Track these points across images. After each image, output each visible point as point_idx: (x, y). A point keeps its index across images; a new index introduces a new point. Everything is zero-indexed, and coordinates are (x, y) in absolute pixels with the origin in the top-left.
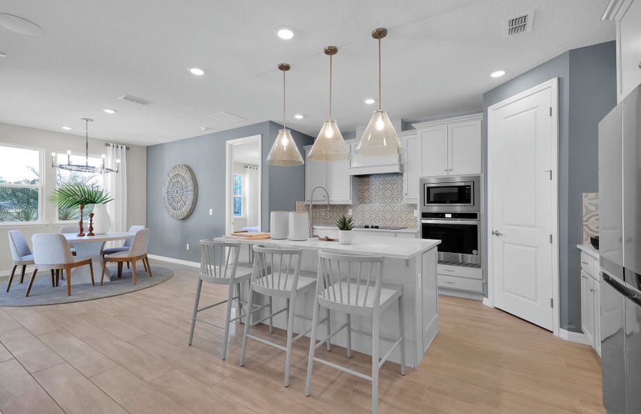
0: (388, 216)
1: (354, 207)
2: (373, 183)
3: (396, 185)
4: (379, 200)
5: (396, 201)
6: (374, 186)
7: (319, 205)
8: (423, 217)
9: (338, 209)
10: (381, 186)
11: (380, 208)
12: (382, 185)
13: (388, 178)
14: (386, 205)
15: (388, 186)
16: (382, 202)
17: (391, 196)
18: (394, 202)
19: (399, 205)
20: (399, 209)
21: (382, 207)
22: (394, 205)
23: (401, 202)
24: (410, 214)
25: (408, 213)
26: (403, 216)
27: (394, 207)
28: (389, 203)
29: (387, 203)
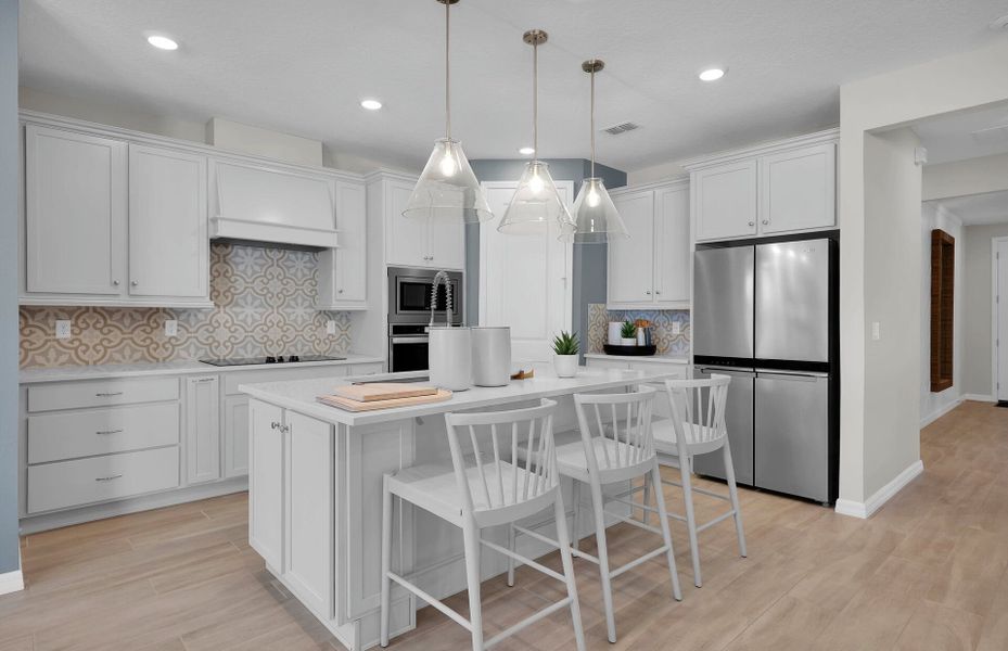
0: (275, 334)
1: (183, 317)
2: (238, 260)
3: (293, 271)
4: (254, 299)
5: (292, 303)
6: (241, 267)
7: (41, 309)
8: (395, 332)
9: (127, 321)
10: (257, 268)
11: (257, 317)
12: (262, 266)
13: (275, 254)
14: (270, 311)
15: (276, 271)
16: (261, 305)
17: (281, 292)
18: (289, 306)
19: (300, 311)
20: (300, 320)
21: (261, 314)
22: (289, 310)
23: (302, 305)
24: (319, 329)
25: (317, 327)
26: (307, 333)
27: (289, 315)
28: (278, 307)
29: (272, 307)
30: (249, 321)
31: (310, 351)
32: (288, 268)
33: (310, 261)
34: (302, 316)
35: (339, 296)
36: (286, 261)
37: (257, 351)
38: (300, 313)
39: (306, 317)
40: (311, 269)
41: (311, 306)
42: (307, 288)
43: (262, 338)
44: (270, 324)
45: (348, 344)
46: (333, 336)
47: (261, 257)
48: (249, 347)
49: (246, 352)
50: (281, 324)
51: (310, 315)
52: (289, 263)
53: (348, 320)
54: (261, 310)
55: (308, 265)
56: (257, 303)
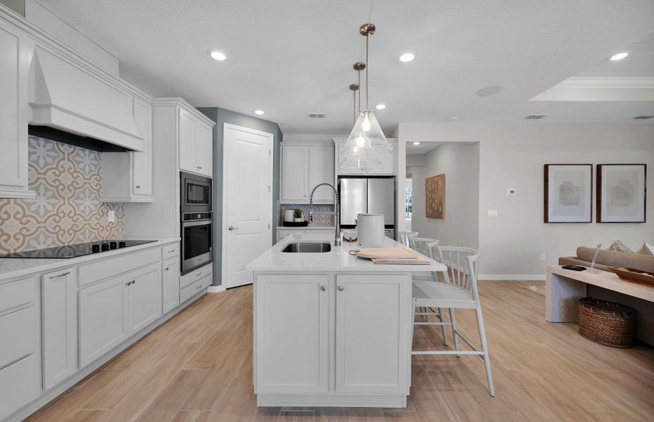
0: (66, 224)
5: (81, 195)
10: (49, 160)
12: (54, 158)
14: (62, 202)
15: (66, 163)
16: (54, 197)
17: (72, 185)
18: (78, 198)
19: (88, 202)
20: (87, 210)
21: (54, 205)
22: (78, 202)
23: (89, 197)
24: (102, 218)
25: (101, 216)
26: (93, 222)
27: (78, 205)
28: (69, 199)
29: (64, 198)
30: (42, 211)
31: (96, 238)
32: (78, 163)
33: (96, 159)
34: (89, 207)
35: (136, 191)
36: (75, 156)
37: (49, 241)
38: (88, 204)
39: (93, 207)
40: (96, 166)
41: (96, 198)
42: (93, 182)
43: (54, 228)
44: (62, 215)
45: (123, 229)
46: (113, 224)
47: (53, 150)
48: (42, 238)
49: (39, 244)
50: (71, 215)
51: (96, 205)
52: (78, 159)
53: (123, 210)
54: (53, 201)
55: (94, 162)
56: (50, 193)
